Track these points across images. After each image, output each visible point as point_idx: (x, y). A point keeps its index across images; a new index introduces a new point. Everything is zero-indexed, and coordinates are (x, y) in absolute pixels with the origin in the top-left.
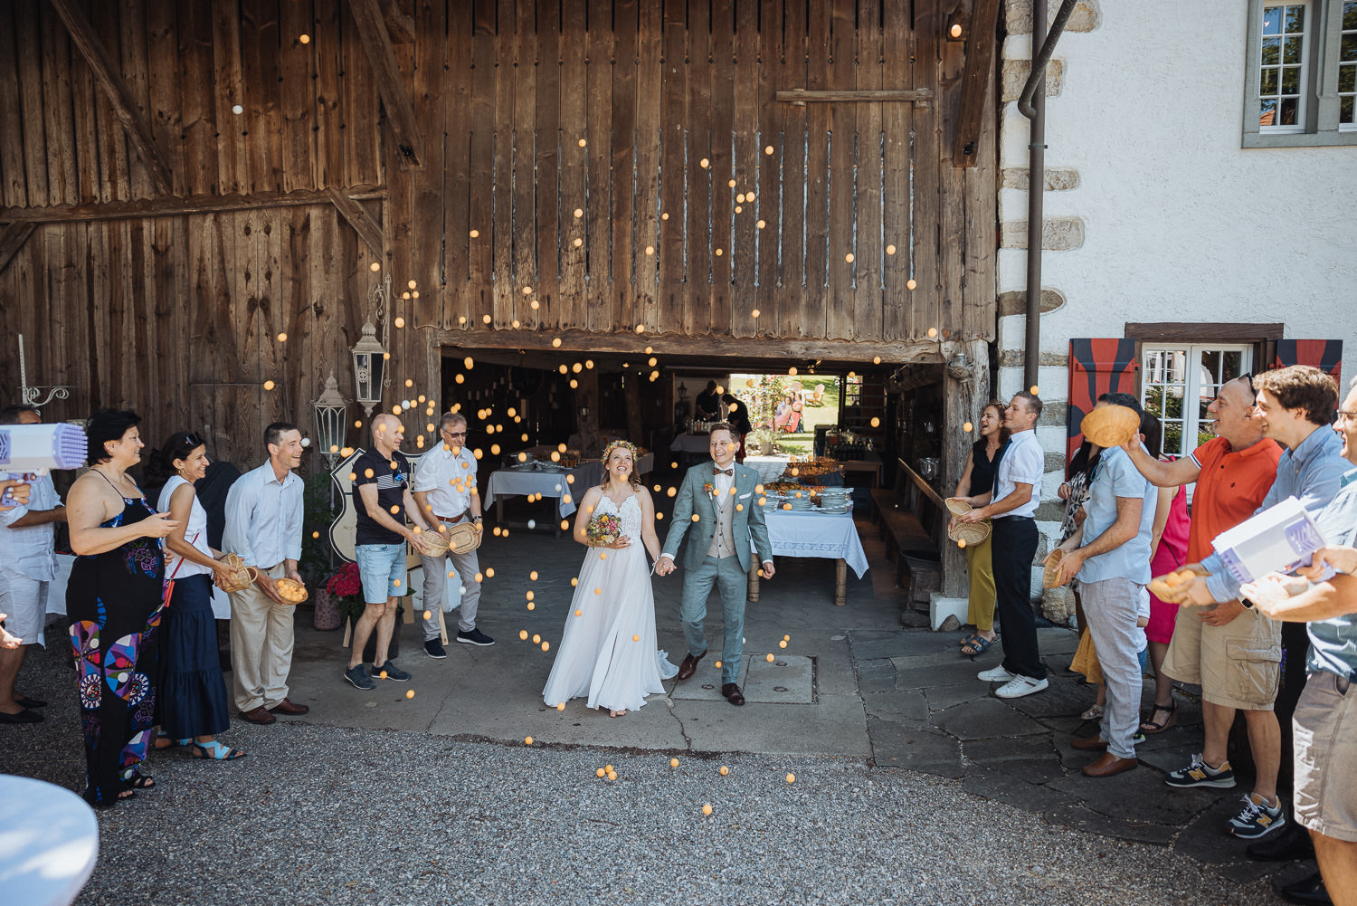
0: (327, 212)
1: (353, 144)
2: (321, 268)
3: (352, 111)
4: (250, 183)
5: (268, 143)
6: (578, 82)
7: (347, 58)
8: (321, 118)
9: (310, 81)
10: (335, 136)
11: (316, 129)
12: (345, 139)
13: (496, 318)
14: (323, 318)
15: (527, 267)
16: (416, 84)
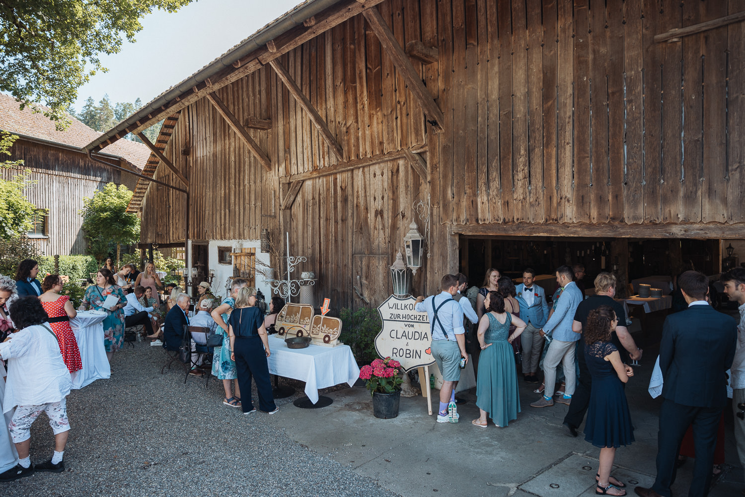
0: (405, 161)
1: (412, 123)
2: (404, 192)
3: (412, 105)
4: (371, 151)
5: (378, 129)
6: (522, 62)
8: (398, 112)
9: (394, 93)
10: (405, 120)
11: (397, 118)
12: (409, 121)
13: (480, 216)
14: (405, 219)
15: (495, 184)
16: (439, 84)
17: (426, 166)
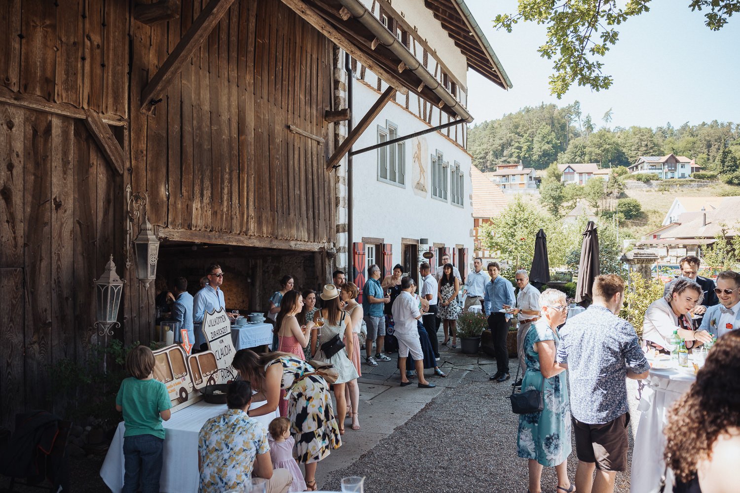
0: (66, 124)
1: (110, 81)
2: (60, 169)
3: (111, 56)
4: (23, 82)
5: (44, 54)
6: (226, 91)
7: (108, 14)
8: (87, 51)
9: (80, 19)
10: (98, 71)
11: (83, 59)
12: (105, 75)
13: (194, 222)
14: (60, 211)
15: (207, 193)
16: (151, 56)
17: (123, 147)
